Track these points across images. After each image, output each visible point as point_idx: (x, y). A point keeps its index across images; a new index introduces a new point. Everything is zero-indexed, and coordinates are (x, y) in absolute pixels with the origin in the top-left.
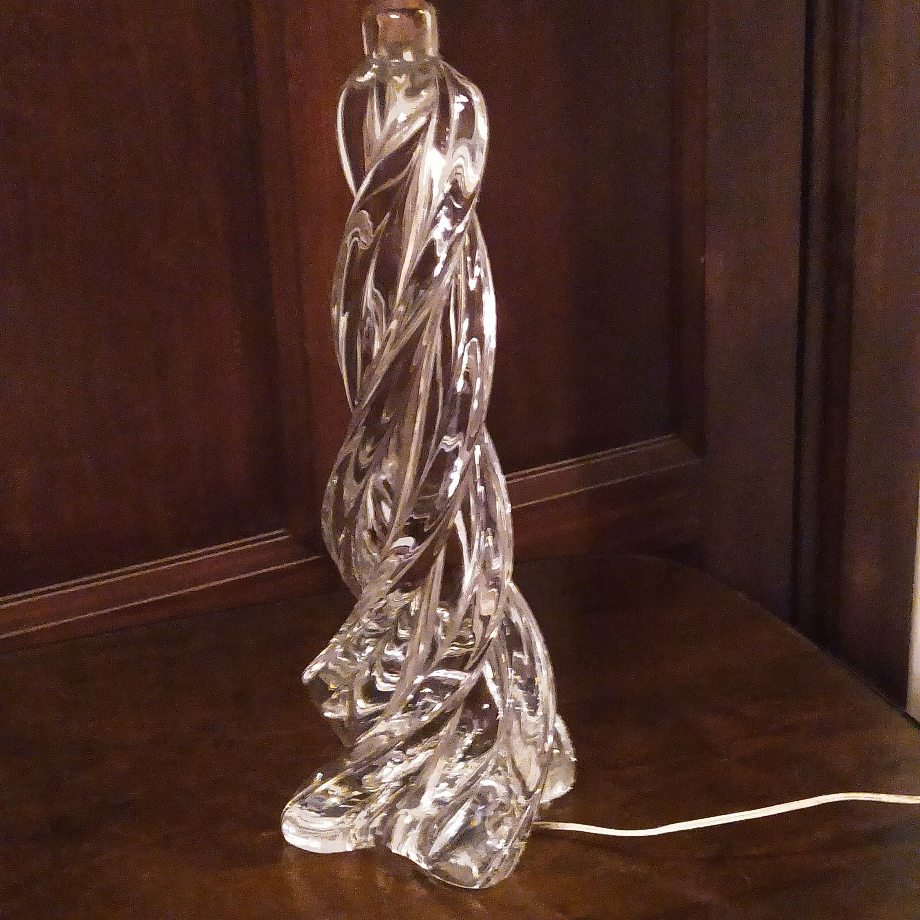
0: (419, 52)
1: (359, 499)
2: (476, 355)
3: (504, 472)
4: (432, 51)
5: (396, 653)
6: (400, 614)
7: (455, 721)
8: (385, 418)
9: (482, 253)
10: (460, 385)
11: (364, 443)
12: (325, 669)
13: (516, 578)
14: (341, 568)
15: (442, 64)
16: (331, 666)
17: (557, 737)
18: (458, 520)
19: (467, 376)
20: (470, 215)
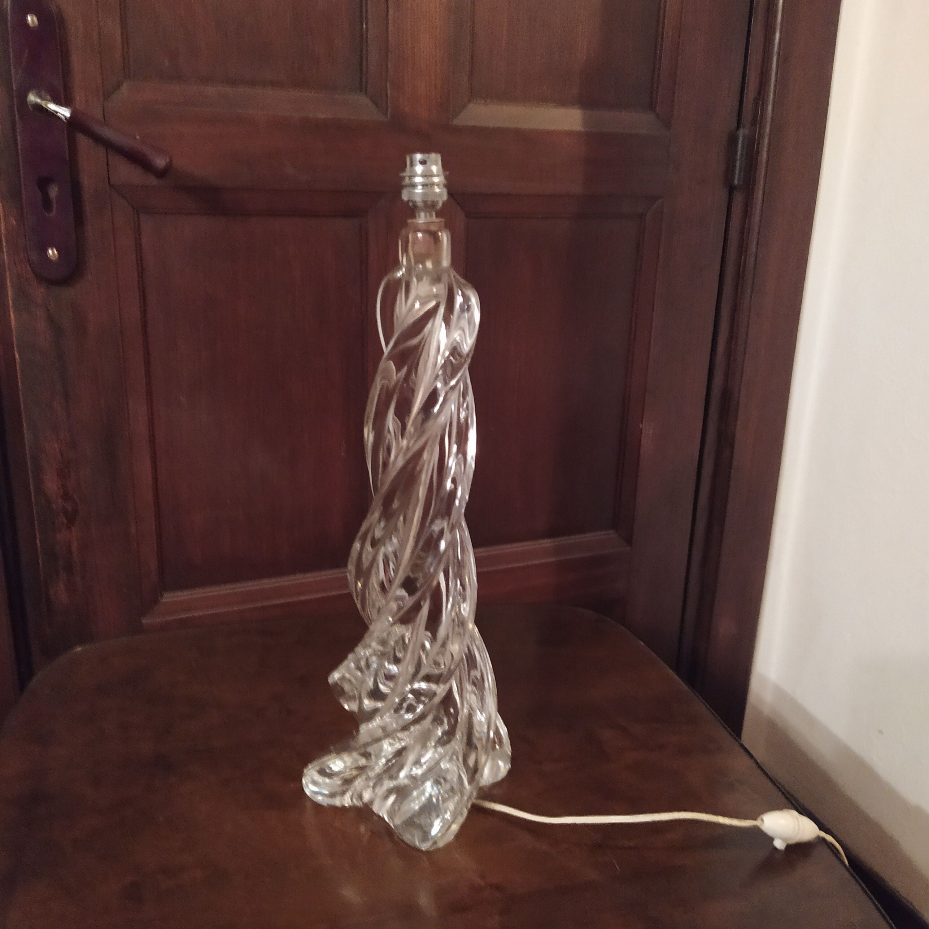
0: (437, 262)
1: (374, 560)
2: (461, 468)
3: (474, 547)
4: (446, 262)
5: (394, 669)
6: (397, 643)
7: (429, 718)
8: (396, 505)
9: (470, 398)
10: (449, 485)
11: (379, 521)
12: (343, 678)
13: (477, 622)
14: (359, 606)
15: (453, 273)
16: (347, 675)
17: (497, 732)
18: (442, 578)
19: (454, 481)
20: (464, 372)
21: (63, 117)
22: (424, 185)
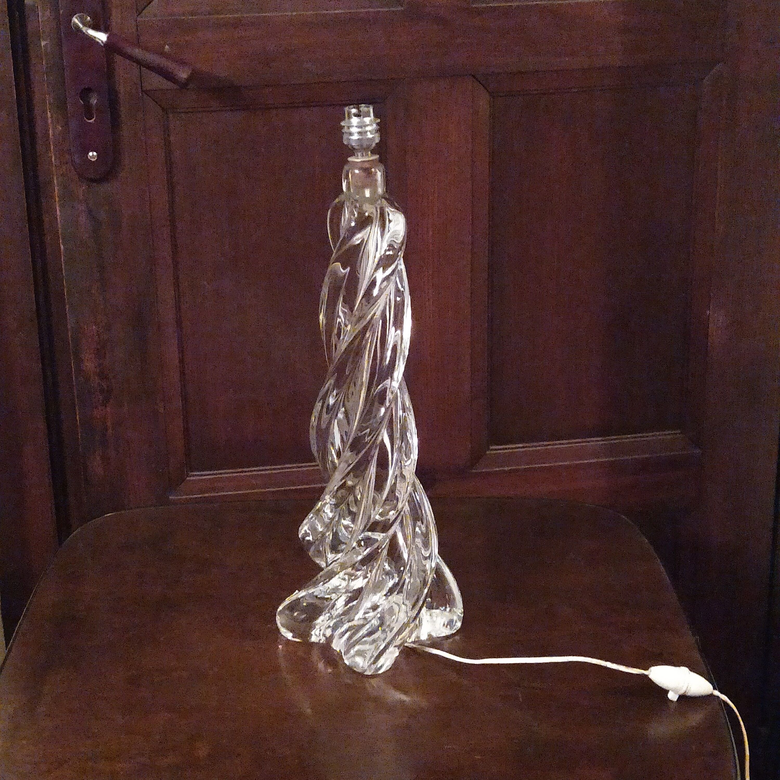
0: (374, 190)
4: (380, 190)
21: (100, 42)
22: (359, 133)
